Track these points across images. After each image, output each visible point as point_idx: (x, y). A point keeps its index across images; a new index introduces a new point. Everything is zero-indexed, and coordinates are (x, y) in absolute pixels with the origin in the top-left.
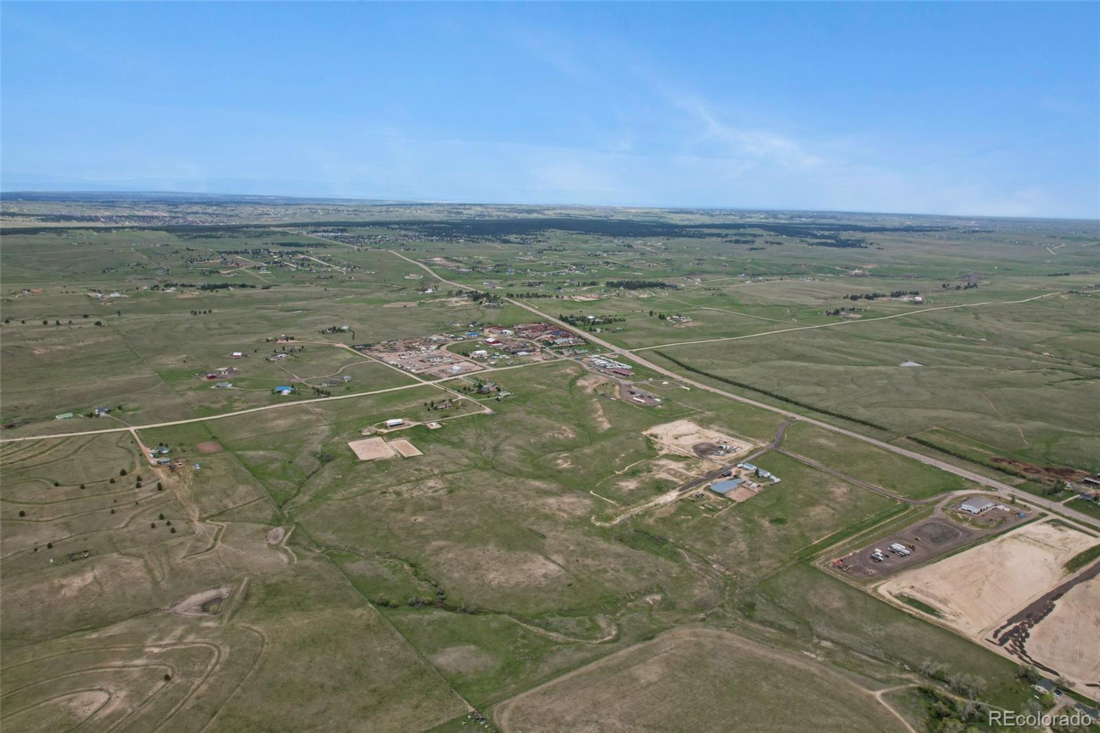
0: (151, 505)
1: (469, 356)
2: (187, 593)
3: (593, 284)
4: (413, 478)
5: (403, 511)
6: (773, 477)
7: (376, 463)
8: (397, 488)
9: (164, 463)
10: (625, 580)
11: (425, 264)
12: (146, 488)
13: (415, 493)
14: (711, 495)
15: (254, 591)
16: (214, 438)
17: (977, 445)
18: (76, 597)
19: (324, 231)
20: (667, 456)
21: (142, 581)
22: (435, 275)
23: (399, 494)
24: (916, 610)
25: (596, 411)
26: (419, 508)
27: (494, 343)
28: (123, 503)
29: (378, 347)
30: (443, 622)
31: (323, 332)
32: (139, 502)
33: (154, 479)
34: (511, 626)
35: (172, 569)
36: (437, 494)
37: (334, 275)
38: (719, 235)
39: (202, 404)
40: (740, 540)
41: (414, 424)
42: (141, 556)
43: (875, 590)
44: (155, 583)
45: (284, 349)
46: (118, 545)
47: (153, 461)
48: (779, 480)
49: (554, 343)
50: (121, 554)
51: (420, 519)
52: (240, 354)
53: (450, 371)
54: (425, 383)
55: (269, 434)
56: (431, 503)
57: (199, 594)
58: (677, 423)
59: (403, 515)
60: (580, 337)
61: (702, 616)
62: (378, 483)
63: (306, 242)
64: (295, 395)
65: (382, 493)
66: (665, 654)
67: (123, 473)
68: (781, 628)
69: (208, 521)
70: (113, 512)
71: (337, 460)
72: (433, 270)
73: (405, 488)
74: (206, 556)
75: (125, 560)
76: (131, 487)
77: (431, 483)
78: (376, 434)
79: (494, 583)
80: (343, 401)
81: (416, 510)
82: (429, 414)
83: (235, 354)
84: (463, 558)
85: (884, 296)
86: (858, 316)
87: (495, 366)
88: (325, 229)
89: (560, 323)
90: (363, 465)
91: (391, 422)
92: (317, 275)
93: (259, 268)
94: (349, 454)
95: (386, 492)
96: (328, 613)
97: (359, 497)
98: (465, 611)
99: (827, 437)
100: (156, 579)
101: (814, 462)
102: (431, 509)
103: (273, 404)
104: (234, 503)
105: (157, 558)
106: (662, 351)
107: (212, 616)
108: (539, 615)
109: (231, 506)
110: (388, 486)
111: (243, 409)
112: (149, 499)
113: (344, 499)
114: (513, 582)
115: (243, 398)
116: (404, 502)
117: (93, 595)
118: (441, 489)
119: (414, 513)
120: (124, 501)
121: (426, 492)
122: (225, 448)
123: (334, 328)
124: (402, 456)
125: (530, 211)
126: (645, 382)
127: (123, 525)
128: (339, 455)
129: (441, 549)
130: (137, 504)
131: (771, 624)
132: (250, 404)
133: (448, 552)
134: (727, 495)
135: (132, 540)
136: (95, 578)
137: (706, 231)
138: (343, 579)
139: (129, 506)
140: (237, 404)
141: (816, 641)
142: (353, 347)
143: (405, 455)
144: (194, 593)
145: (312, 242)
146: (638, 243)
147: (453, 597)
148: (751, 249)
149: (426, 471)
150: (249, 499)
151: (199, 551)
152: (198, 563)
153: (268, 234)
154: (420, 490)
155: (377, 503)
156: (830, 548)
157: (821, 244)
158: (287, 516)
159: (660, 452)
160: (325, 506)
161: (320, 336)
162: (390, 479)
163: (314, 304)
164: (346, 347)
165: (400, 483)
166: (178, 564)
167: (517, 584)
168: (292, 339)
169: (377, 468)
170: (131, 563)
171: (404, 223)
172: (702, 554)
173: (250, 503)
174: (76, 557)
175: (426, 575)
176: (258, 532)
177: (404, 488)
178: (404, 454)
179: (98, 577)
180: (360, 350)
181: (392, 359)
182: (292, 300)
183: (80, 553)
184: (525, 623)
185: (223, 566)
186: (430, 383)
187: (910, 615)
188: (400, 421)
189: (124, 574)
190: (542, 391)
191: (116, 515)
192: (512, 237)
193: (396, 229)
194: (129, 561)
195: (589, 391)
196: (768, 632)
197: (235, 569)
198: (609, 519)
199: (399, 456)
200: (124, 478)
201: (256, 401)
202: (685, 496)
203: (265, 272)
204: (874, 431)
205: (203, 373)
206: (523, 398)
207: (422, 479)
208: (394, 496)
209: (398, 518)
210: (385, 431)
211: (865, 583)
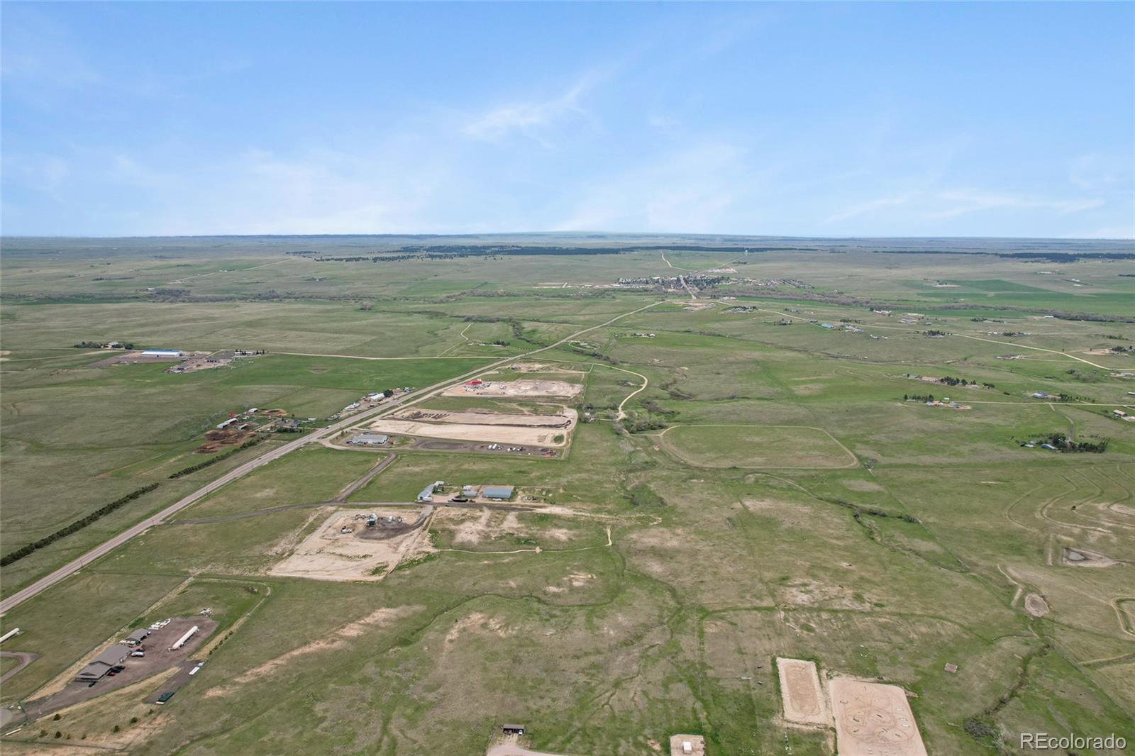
4: (825, 616)
5: (862, 578)
7: (876, 674)
8: (857, 606)
13: (834, 591)
15: (1037, 555)
23: (858, 597)
26: (839, 576)
30: (865, 502)
36: (806, 581)
51: (845, 564)
59: (863, 574)
62: (883, 627)
65: (882, 606)
73: (844, 602)
77: (803, 598)
81: (843, 573)
84: (821, 526)
90: (902, 676)
95: (876, 605)
96: (958, 524)
97: (918, 612)
98: (843, 503)
102: (825, 569)
110: (869, 614)
113: (941, 618)
116: (854, 585)
118: (794, 586)
119: (847, 572)
121: (819, 587)
124: (819, 669)
129: (837, 538)
133: (832, 534)
143: (812, 666)
147: (847, 511)
149: (796, 621)
150: (1116, 669)
154: (824, 593)
155: (893, 596)
160: (973, 618)
162: (860, 626)
165: (849, 613)
169: (875, 660)
175: (863, 529)
176: (1066, 612)
177: (848, 603)
178: (814, 671)
199: (824, 673)
207: (810, 610)
208: (866, 596)
209: (870, 574)
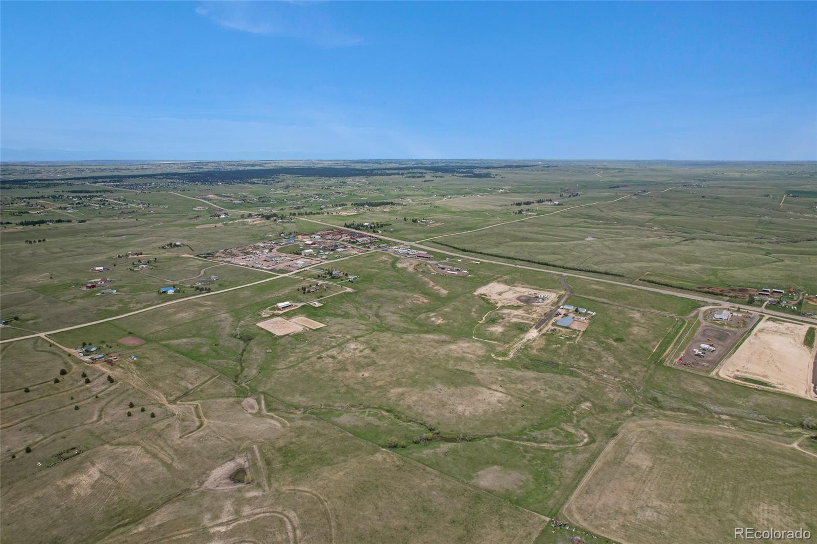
0: (112, 397)
1: (301, 254)
2: (207, 469)
3: (343, 205)
4: (334, 344)
5: (347, 370)
6: (589, 312)
8: (328, 353)
9: (99, 359)
10: (558, 396)
11: (204, 199)
12: (96, 382)
13: (346, 355)
14: (561, 329)
15: (270, 455)
16: (130, 333)
17: (681, 281)
18: (92, 494)
19: (103, 182)
20: (503, 307)
21: (152, 466)
22: (216, 206)
23: (333, 357)
24: (755, 385)
25: (429, 283)
26: (358, 365)
27: (312, 244)
28: (81, 398)
29: (218, 254)
30: (455, 452)
31: (163, 248)
32: (98, 395)
33: (98, 374)
34: (510, 445)
35: (176, 450)
36: (364, 353)
37: (135, 210)
38: (398, 174)
39: (99, 308)
40: (607, 356)
41: (300, 305)
42: (135, 444)
43: (717, 374)
44: (169, 467)
45: (139, 261)
46: (104, 437)
47: (87, 359)
48: (594, 314)
49: (357, 241)
50: (112, 445)
51: (366, 374)
52: (102, 268)
53: (295, 265)
54: (281, 276)
55: (180, 325)
56: (366, 361)
57: (219, 469)
58: (491, 285)
59: (350, 373)
60: (371, 236)
61: (629, 412)
62: (308, 351)
63: (94, 190)
64: (180, 293)
65: (319, 358)
66: (636, 444)
67: (63, 372)
68: (686, 411)
69: (178, 402)
70: (77, 408)
71: (257, 338)
72: (213, 203)
73: (335, 352)
74: (201, 433)
75: (121, 449)
76: (79, 384)
77: (352, 346)
78: (273, 316)
79: (467, 413)
80: (223, 294)
81: (358, 368)
82: (305, 296)
83: (97, 269)
84: (426, 398)
85: (533, 203)
86: (535, 214)
87: (327, 259)
88: (104, 180)
89: (347, 229)
90: (283, 340)
91: (281, 305)
92: (121, 211)
93: (65, 208)
94: (264, 333)
95: (321, 357)
96: (353, 463)
97: (301, 364)
98: (463, 439)
99: (595, 284)
100: (165, 462)
101: (605, 300)
102: (369, 365)
103: (166, 302)
104: (192, 384)
105: (154, 443)
106: (437, 241)
107: (249, 486)
108: (522, 432)
109: (190, 386)
110: (319, 353)
111: (140, 309)
112: (106, 392)
113: (289, 367)
114: (481, 411)
115: (134, 300)
116: (343, 363)
117: (110, 488)
118: (365, 349)
120: (81, 397)
121: (355, 353)
122: (147, 340)
123: (171, 244)
124: (310, 329)
125: (253, 165)
126: (445, 261)
127: (95, 418)
128: (257, 335)
129: (402, 394)
130: (97, 397)
131: (679, 410)
132: (144, 304)
134: (571, 327)
135: (117, 430)
136: (101, 472)
137: (388, 172)
138: (341, 432)
139: (89, 400)
140: (131, 305)
141: (716, 416)
142: (198, 256)
144: (212, 468)
145: (98, 190)
146: (349, 180)
147: (444, 430)
148: (425, 181)
149: (340, 338)
150: (203, 379)
151: (192, 430)
152: (198, 440)
153: (55, 185)
154: (348, 352)
156: (666, 353)
157: (465, 176)
158: (248, 388)
159: (497, 305)
160: (276, 376)
161: (162, 251)
162: (316, 347)
163: (133, 230)
164: (192, 256)
166: (178, 444)
167: (485, 412)
168: (141, 254)
169: (297, 340)
170: (129, 452)
171: (167, 174)
172: (590, 369)
173: (206, 381)
174: (65, 455)
175: (407, 417)
176: (232, 405)
178: (311, 327)
179: (104, 470)
180: (205, 257)
181: (240, 261)
182: (112, 229)
183: (68, 452)
184: (517, 440)
185: (223, 439)
186: (286, 275)
187: (755, 389)
188: (287, 303)
189: (129, 463)
190: (377, 273)
191: (82, 410)
192: (255, 180)
193: (162, 179)
194: (126, 450)
195: (411, 269)
196: (682, 416)
197: (236, 440)
198: (504, 354)
199: (307, 329)
200: (65, 376)
201: (148, 301)
202: (544, 331)
203: (72, 211)
204: (617, 278)
205: (79, 285)
206: (369, 278)
208: (331, 359)
209: (347, 376)
210: (281, 312)
211: (709, 371)
